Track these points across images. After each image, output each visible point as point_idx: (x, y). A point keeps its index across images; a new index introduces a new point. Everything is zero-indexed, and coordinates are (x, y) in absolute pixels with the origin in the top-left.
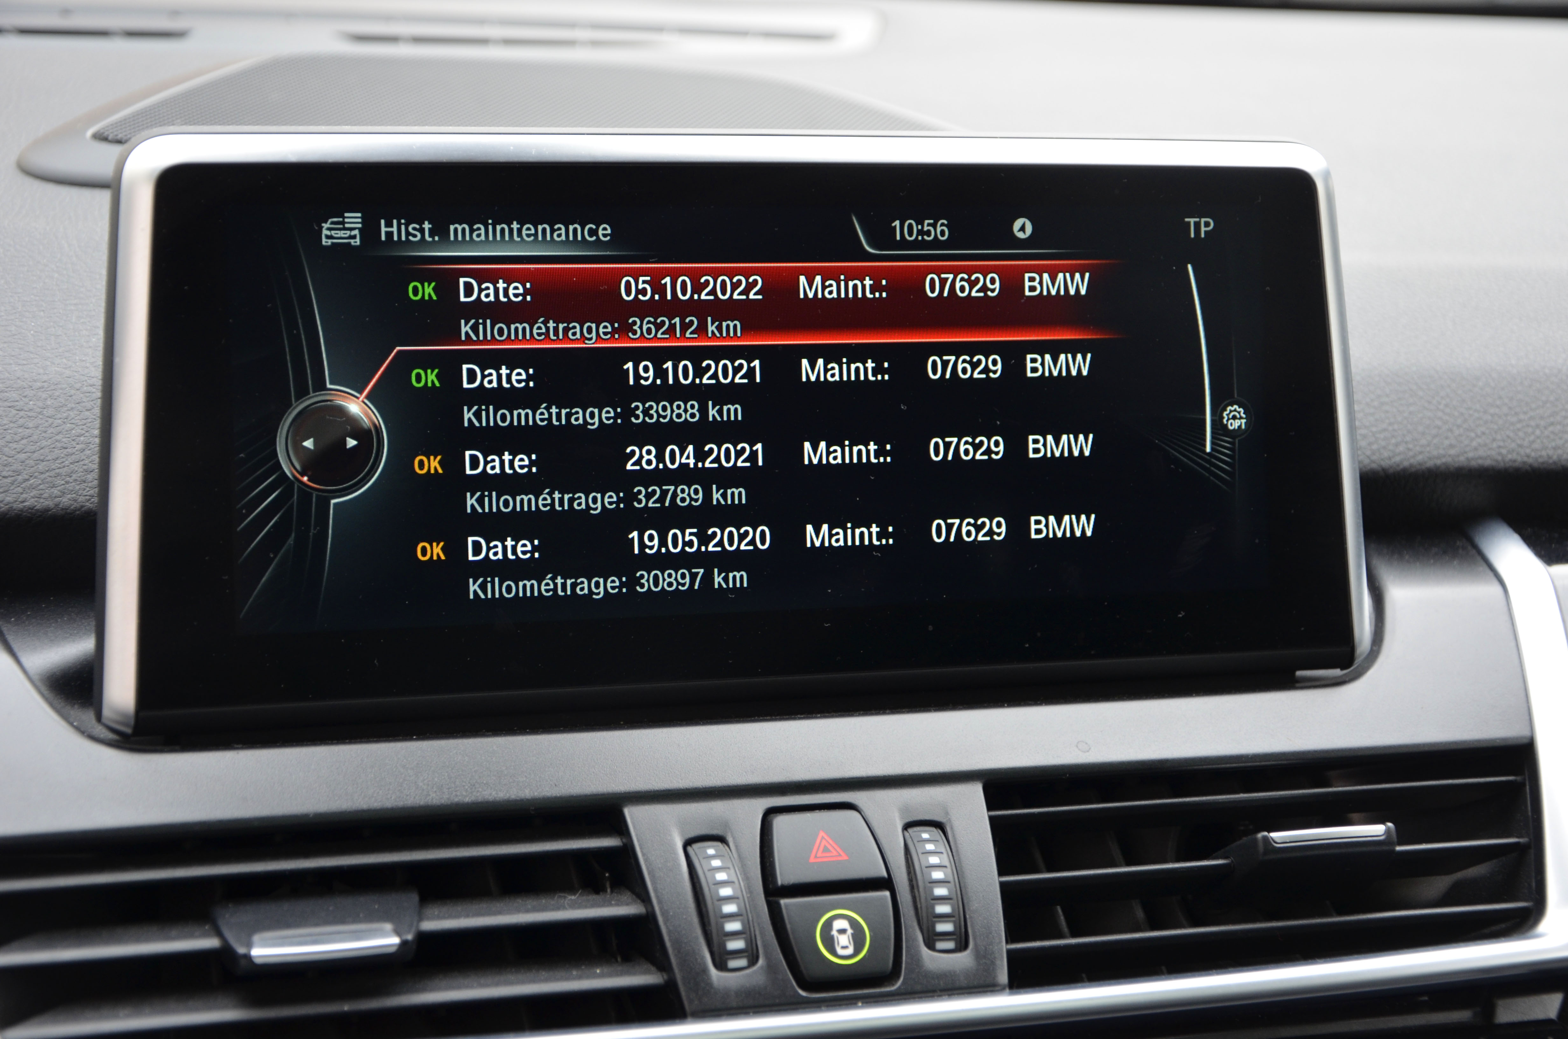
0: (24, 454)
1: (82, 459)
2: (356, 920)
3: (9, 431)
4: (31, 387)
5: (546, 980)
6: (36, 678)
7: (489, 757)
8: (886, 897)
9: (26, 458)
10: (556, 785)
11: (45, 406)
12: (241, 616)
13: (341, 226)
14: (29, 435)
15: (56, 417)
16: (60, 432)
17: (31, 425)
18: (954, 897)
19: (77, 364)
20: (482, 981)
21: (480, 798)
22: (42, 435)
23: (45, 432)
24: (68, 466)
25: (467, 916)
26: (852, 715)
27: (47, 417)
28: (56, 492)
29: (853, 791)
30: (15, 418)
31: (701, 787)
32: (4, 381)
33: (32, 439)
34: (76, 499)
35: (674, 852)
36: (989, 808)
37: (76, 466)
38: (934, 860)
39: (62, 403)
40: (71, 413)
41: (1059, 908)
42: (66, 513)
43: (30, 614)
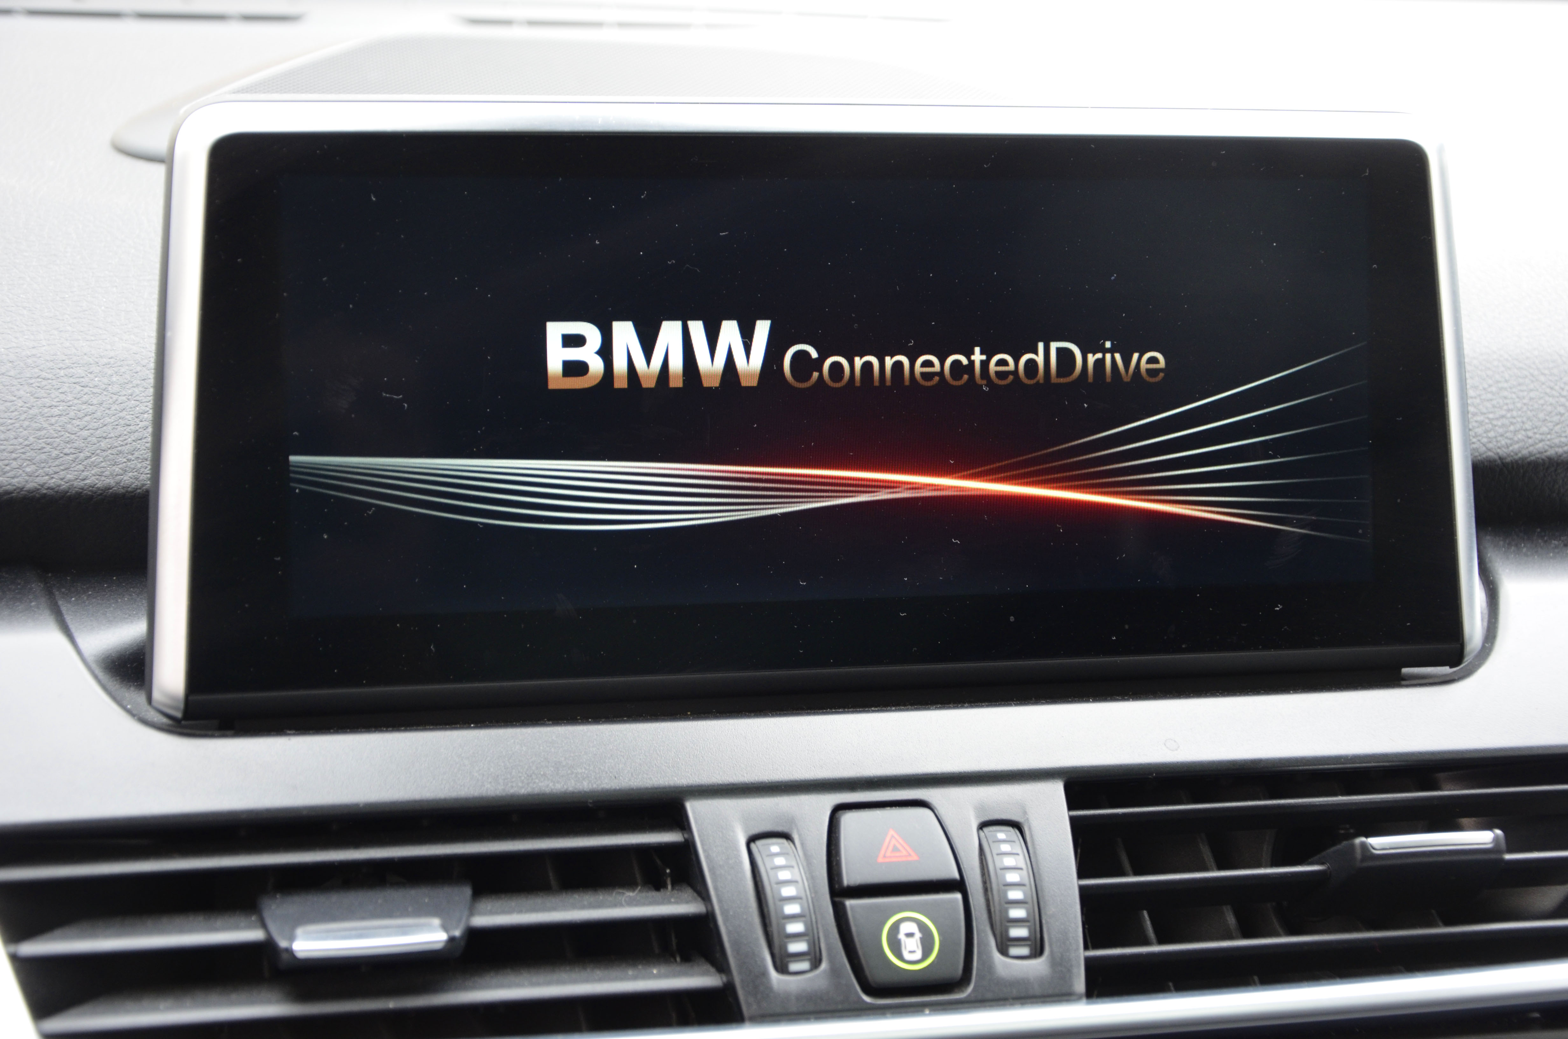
0: (86, 432)
1: (144, 436)
2: (405, 914)
3: (73, 408)
4: (98, 363)
5: (601, 980)
6: (90, 659)
7: (547, 747)
8: (957, 899)
9: (89, 435)
10: (615, 777)
11: (110, 383)
14: (94, 412)
15: (120, 393)
16: (124, 409)
17: (95, 402)
18: (1029, 900)
19: (145, 340)
20: (534, 979)
21: (536, 789)
22: (106, 412)
23: (109, 409)
24: (131, 444)
25: (520, 912)
26: (929, 709)
27: (112, 393)
28: (117, 469)
29: (927, 788)
30: (79, 395)
31: (767, 781)
32: (71, 357)
33: (95, 416)
34: (138, 477)
35: (736, 849)
36: (1071, 807)
37: (139, 444)
38: (1009, 861)
39: (127, 379)
40: (136, 390)
41: (1145, 913)
42: (127, 491)
43: (91, 594)
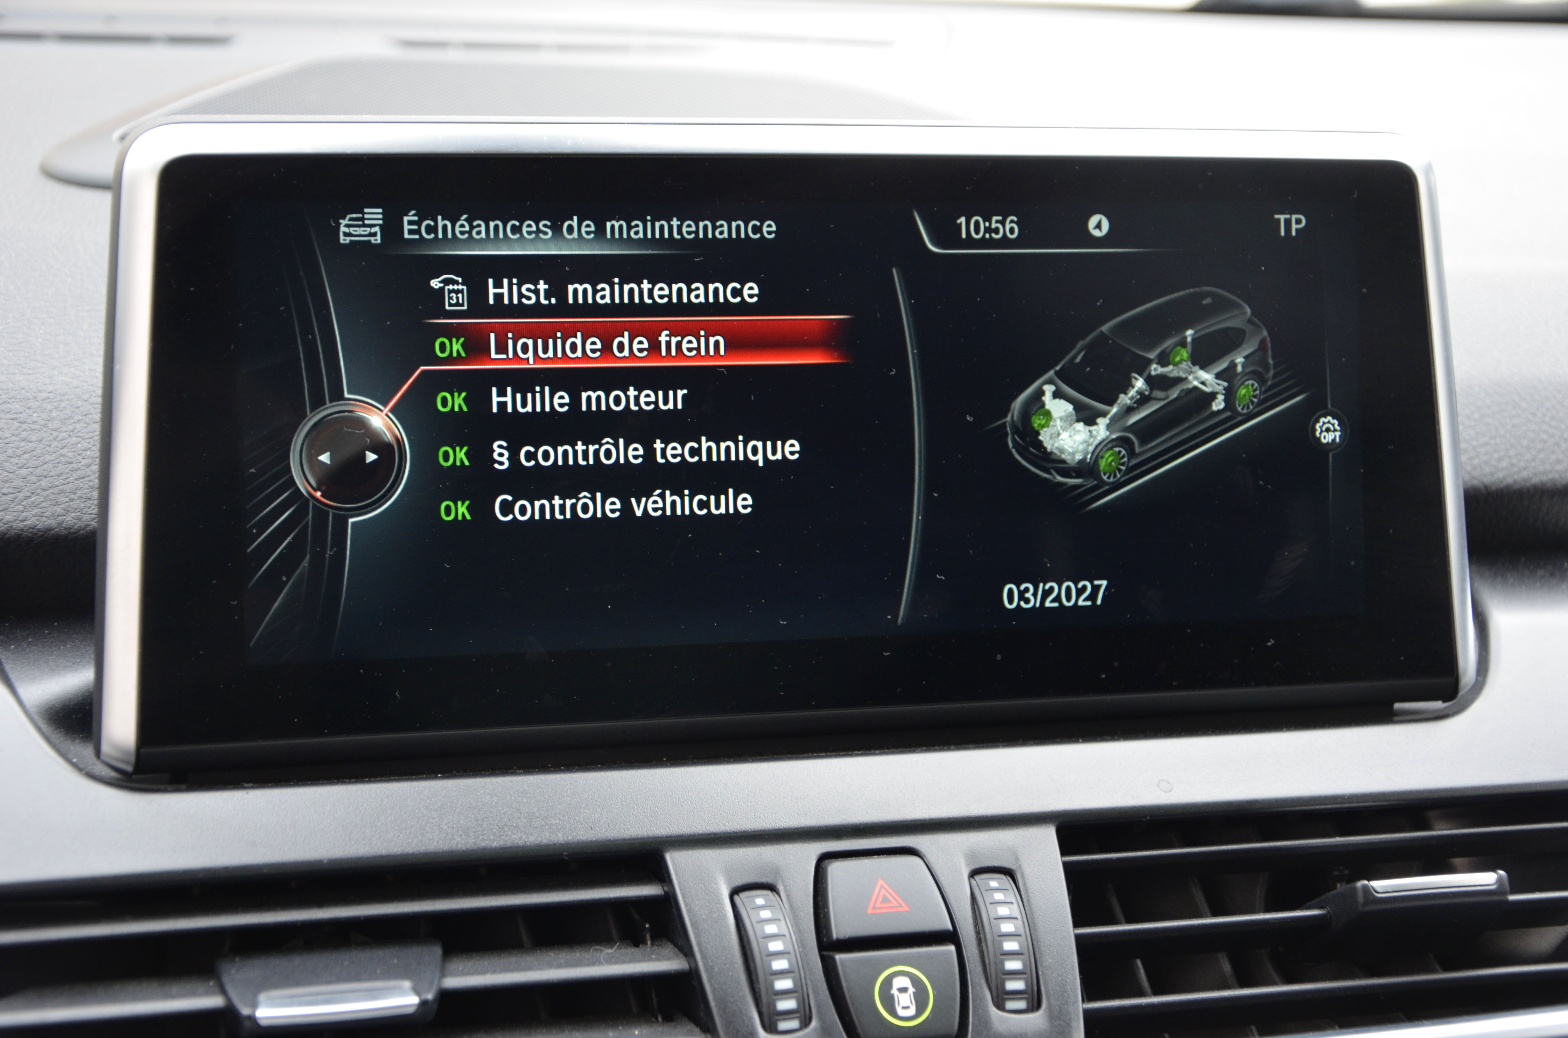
0: (26, 470)
1: (88, 475)
2: (373, 976)
3: (11, 445)
4: (36, 398)
6: (32, 711)
7: (520, 797)
8: (950, 951)
9: (28, 473)
10: (591, 828)
11: (50, 418)
12: (252, 644)
13: (361, 223)
14: (33, 449)
15: (61, 429)
16: (65, 446)
17: (34, 438)
18: (1026, 951)
19: (86, 373)
21: (509, 842)
22: (46, 449)
23: (50, 446)
24: (73, 482)
25: (494, 972)
26: (914, 752)
27: (52, 430)
28: (59, 509)
29: (915, 835)
30: (17, 431)
31: (749, 830)
32: (7, 391)
33: (35, 453)
34: (81, 518)
35: (720, 903)
36: (1064, 852)
37: (81, 482)
38: (1003, 911)
39: (68, 414)
40: (78, 426)
41: (1139, 962)
42: (70, 533)
43: (31, 641)
